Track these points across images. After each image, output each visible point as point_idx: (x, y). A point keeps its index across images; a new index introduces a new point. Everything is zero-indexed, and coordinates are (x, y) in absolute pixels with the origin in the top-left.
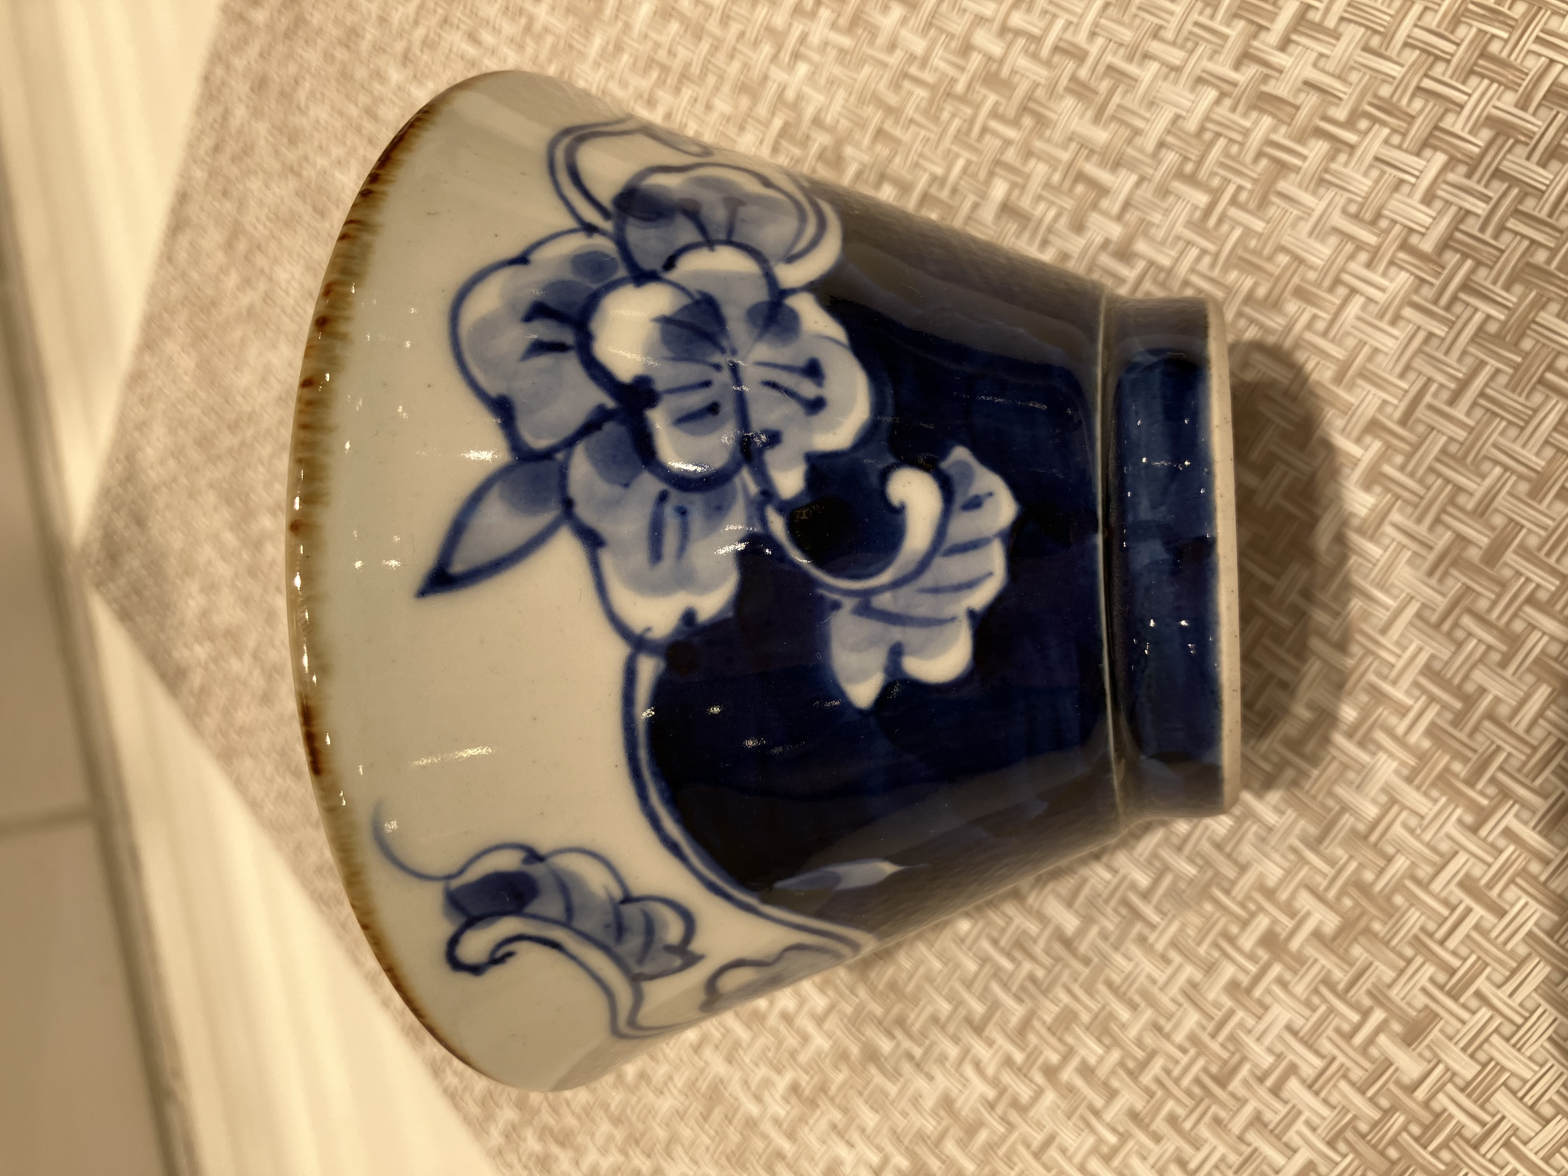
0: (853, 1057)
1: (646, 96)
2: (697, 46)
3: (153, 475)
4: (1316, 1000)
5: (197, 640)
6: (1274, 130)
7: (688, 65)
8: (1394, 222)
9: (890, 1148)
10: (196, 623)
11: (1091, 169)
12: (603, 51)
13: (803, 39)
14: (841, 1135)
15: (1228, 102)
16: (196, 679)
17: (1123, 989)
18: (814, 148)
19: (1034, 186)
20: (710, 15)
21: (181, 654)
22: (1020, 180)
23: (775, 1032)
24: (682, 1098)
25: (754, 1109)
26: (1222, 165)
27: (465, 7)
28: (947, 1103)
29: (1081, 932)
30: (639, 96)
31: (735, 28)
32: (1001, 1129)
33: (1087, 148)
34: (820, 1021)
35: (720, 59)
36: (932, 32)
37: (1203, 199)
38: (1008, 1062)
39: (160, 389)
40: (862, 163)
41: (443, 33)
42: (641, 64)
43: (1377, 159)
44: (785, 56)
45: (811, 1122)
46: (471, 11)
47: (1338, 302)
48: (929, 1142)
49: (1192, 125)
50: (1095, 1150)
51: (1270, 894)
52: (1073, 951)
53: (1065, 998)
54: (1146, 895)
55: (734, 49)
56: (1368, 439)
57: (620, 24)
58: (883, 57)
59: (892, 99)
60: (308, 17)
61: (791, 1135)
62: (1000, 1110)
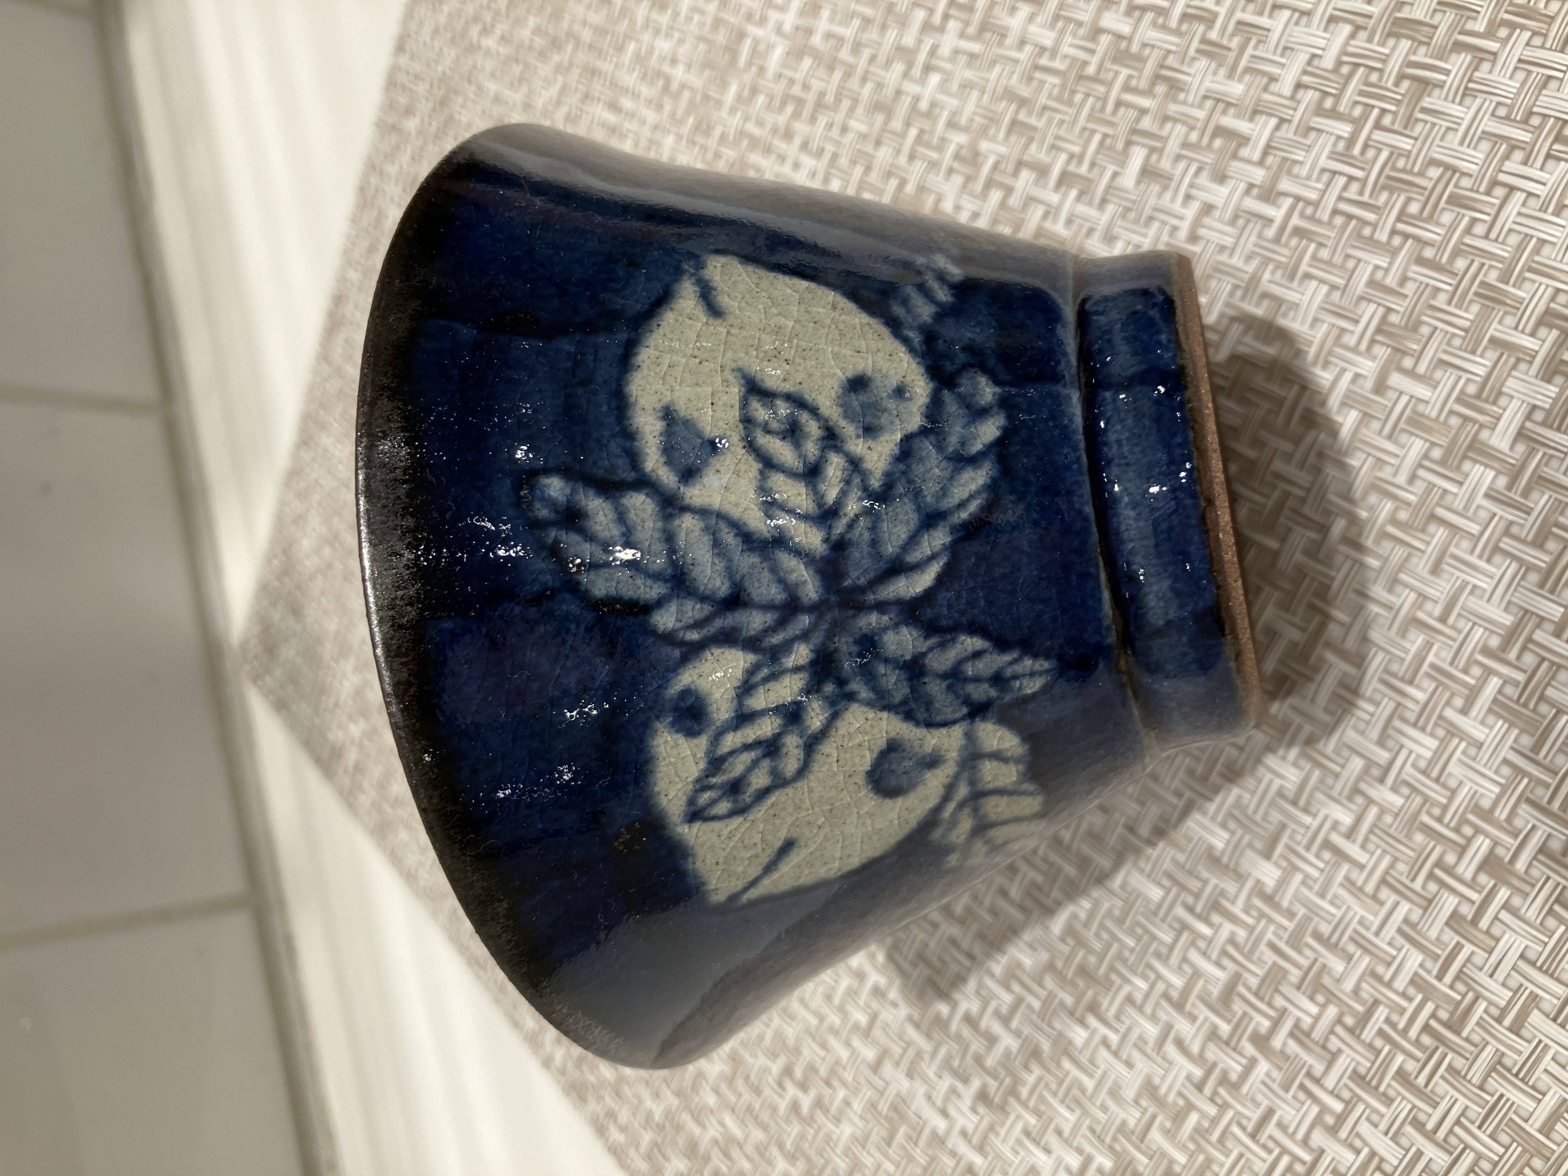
0: (1045, 1055)
1: (782, 130)
2: (830, 76)
3: (310, 564)
4: (1551, 922)
5: (351, 718)
6: (1413, 51)
7: (822, 94)
8: (1545, 116)
9: (1088, 1149)
10: (350, 702)
11: (1229, 121)
12: (739, 98)
13: (933, 52)
14: (1036, 1142)
15: (1363, 35)
16: (352, 756)
17: (1334, 939)
18: (951, 149)
19: (1173, 146)
20: (842, 46)
21: (336, 735)
22: (1157, 144)
23: (958, 1038)
24: (861, 1124)
25: (941, 1124)
26: (1362, 93)
27: (605, 80)
28: (1150, 1089)
29: (1282, 883)
30: (775, 131)
31: (866, 53)
32: (1212, 1111)
33: (1223, 103)
34: (1005, 1020)
35: (854, 84)
36: (1060, 24)
37: (1345, 129)
38: (1213, 1035)
39: (316, 481)
40: (999, 155)
41: (584, 107)
42: (777, 103)
43: (1520, 61)
44: (917, 71)
45: (1003, 1132)
46: (611, 83)
47: (1497, 202)
48: (1134, 1138)
49: (1328, 62)
50: (1318, 1121)
51: (1487, 815)
52: (1277, 907)
53: (1270, 957)
54: (1350, 835)
55: (867, 72)
56: (1543, 332)
57: (754, 69)
58: (1014, 54)
59: (1025, 92)
60: (457, 116)
61: (981, 1149)
62: (1208, 1090)
